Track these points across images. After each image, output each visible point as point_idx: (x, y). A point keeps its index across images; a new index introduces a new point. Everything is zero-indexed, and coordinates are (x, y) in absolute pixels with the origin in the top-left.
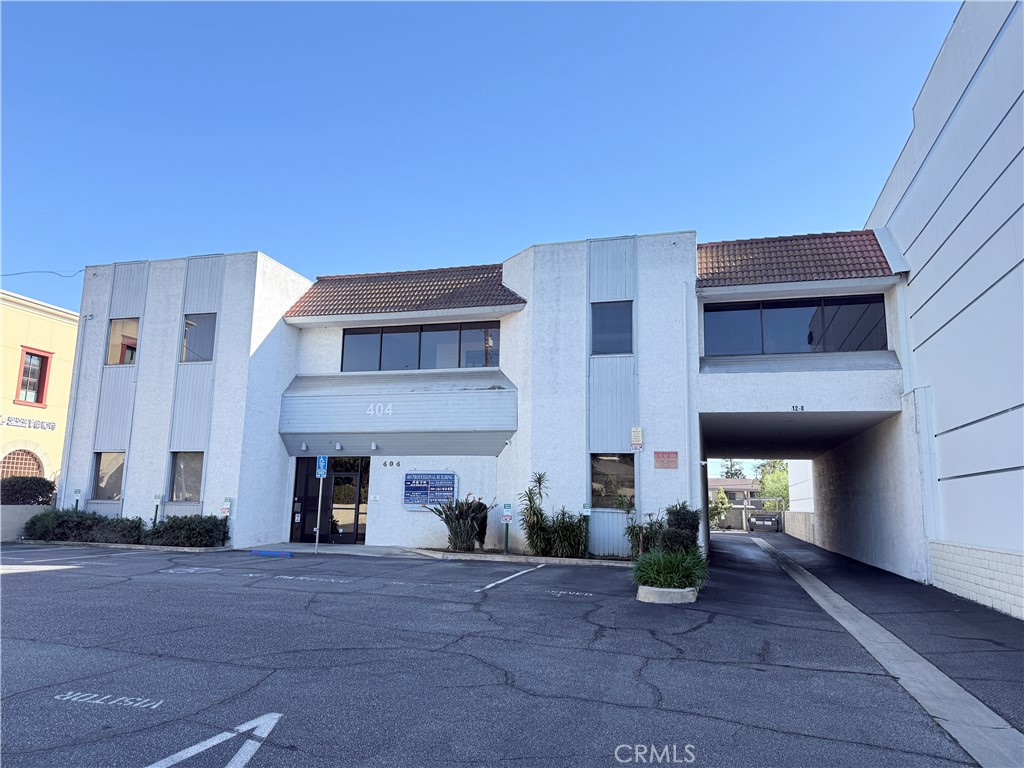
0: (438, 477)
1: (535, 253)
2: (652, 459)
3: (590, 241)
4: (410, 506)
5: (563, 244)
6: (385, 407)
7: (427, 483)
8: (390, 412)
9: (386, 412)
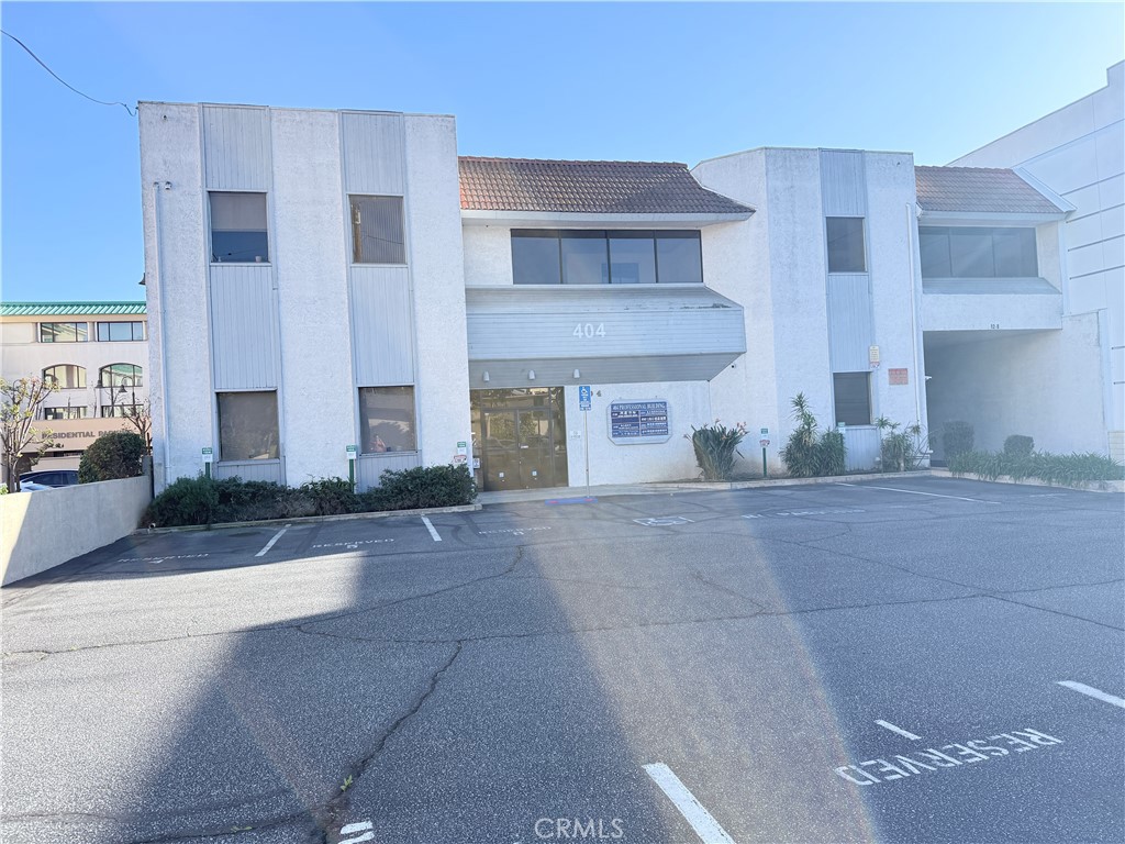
0: (649, 406)
1: (767, 157)
2: (887, 376)
3: (821, 150)
4: (619, 440)
5: (794, 150)
6: (596, 327)
7: (637, 413)
8: (603, 333)
9: (597, 333)
